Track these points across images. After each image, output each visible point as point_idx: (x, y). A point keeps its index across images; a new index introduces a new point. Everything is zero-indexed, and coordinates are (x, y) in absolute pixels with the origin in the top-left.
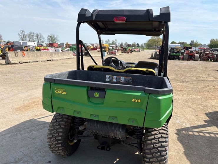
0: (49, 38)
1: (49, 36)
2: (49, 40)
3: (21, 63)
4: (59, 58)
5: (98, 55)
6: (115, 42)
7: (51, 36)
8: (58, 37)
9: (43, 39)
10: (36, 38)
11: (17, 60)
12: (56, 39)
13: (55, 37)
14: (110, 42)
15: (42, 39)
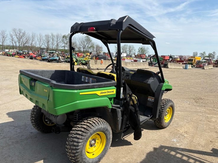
0: (140, 49)
1: (140, 48)
2: (139, 51)
3: (98, 70)
4: (132, 68)
5: (178, 68)
6: (213, 55)
7: (142, 48)
8: (148, 49)
9: (135, 51)
10: (128, 49)
11: (96, 67)
12: (146, 51)
13: (145, 49)
14: (205, 54)
15: (133, 51)
